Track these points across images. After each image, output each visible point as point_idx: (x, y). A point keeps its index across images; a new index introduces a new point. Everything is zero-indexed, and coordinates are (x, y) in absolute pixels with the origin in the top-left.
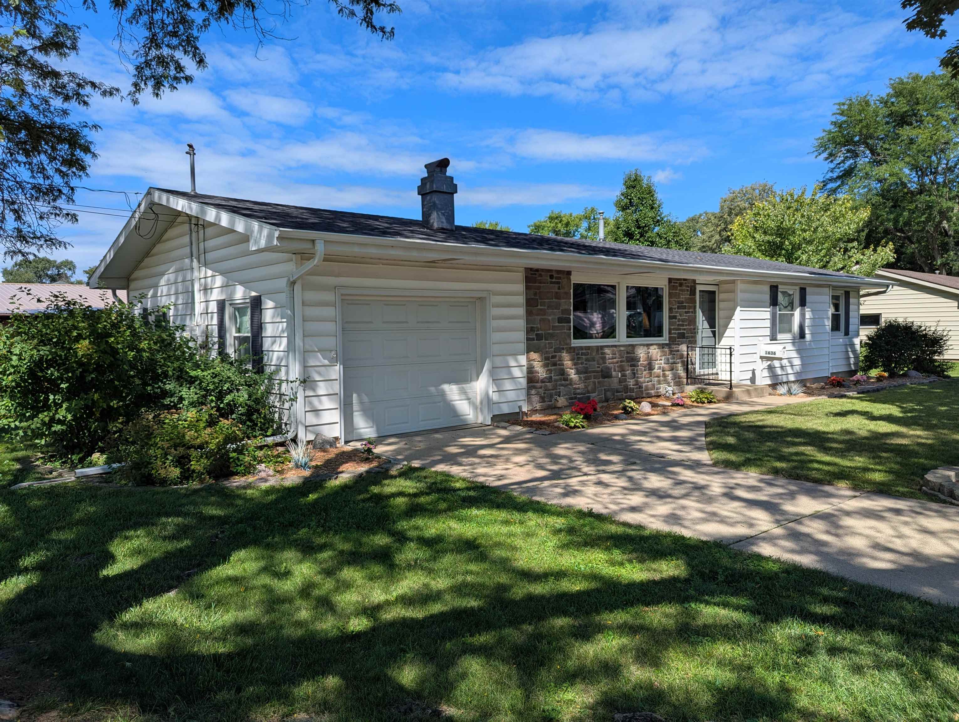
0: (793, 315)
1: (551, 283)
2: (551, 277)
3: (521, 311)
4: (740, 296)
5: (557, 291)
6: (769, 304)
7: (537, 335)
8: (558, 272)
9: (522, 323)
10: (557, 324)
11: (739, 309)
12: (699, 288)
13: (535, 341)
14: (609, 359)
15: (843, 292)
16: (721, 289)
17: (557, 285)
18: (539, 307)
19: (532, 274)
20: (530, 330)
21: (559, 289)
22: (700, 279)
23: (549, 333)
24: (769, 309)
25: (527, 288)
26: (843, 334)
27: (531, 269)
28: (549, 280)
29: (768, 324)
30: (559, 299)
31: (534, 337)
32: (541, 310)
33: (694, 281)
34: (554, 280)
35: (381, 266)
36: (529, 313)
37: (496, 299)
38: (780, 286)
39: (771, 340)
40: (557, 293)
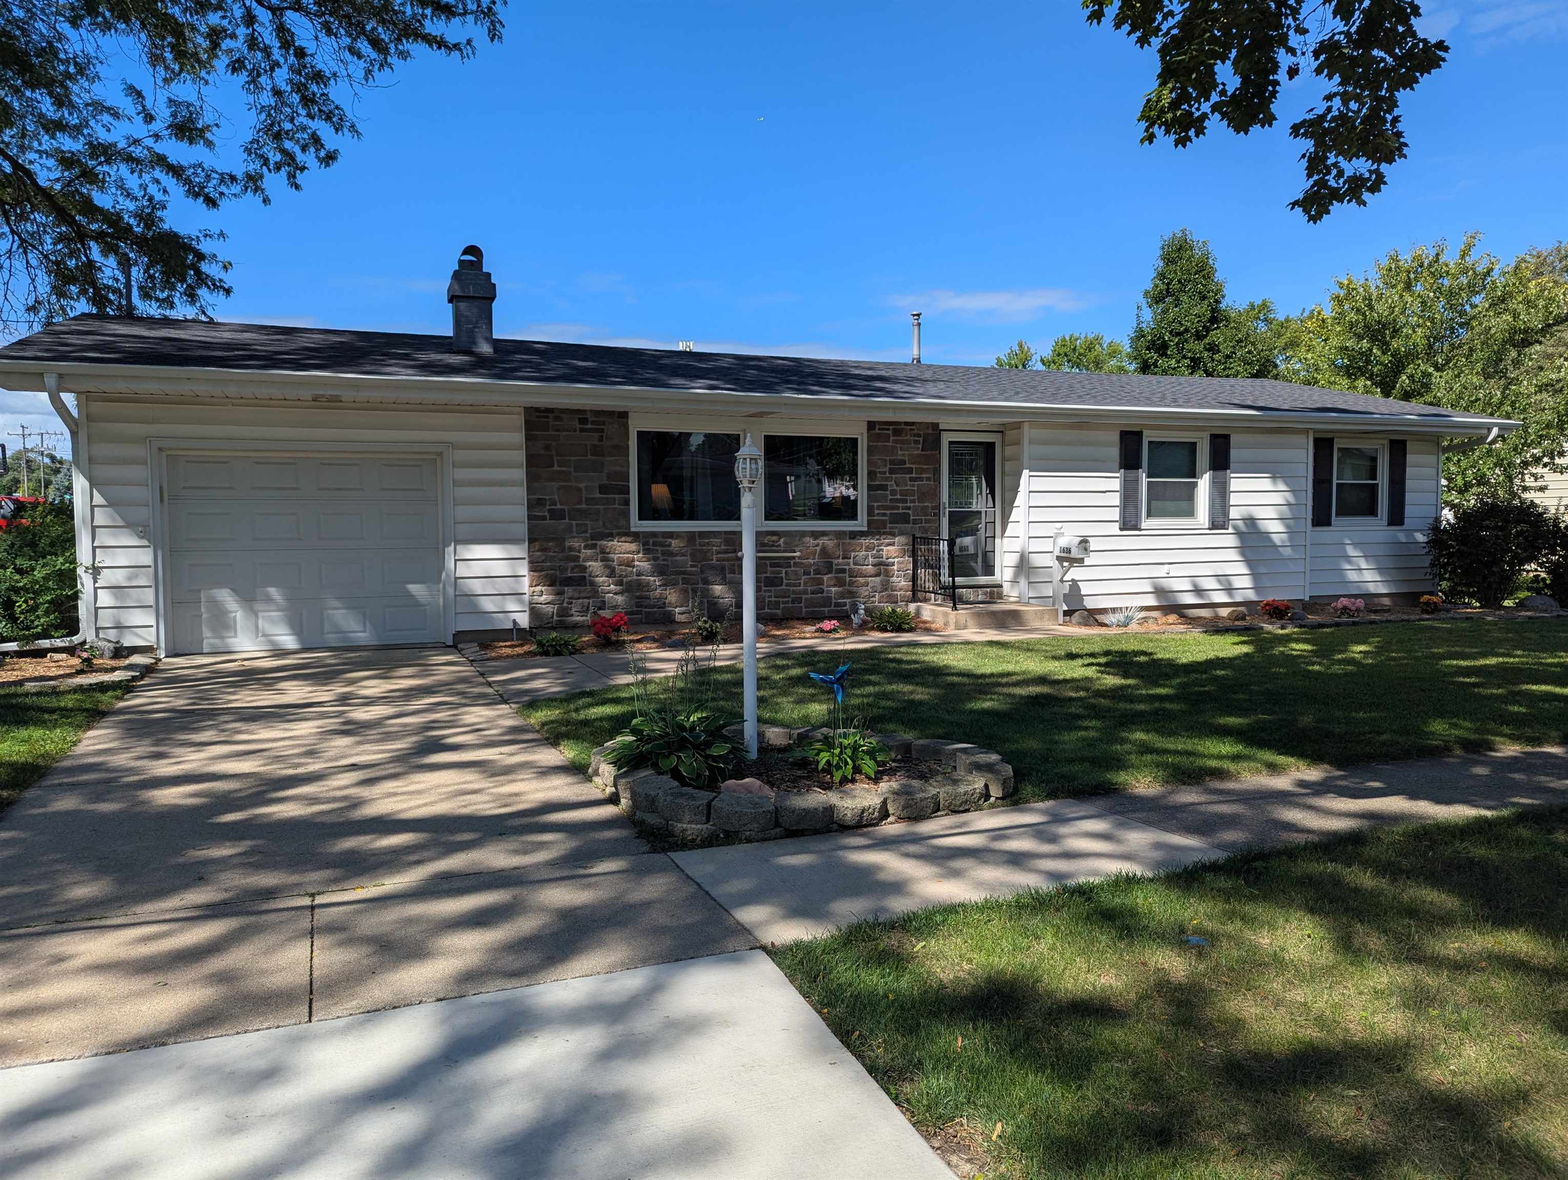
0: (1195, 485)
1: (582, 430)
2: (583, 421)
3: (520, 474)
4: (1027, 450)
5: (596, 442)
6: (1117, 465)
7: (549, 511)
8: (598, 413)
9: (521, 492)
10: (598, 495)
11: (1026, 473)
12: (946, 438)
13: (548, 521)
14: (718, 553)
15: (1386, 442)
16: (1007, 438)
17: (597, 435)
18: (556, 468)
19: (538, 417)
20: (533, 504)
21: (601, 439)
22: (945, 422)
23: (578, 510)
24: (1118, 475)
25: (528, 438)
26: (1385, 522)
27: (537, 410)
28: (578, 426)
29: (1116, 500)
30: (603, 455)
31: (546, 514)
32: (559, 472)
33: (935, 426)
34: (589, 426)
35: (230, 407)
36: (532, 477)
37: (460, 455)
38: (1145, 433)
39: (1121, 529)
40: (595, 446)
